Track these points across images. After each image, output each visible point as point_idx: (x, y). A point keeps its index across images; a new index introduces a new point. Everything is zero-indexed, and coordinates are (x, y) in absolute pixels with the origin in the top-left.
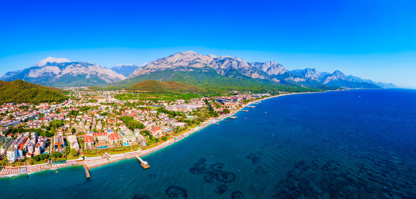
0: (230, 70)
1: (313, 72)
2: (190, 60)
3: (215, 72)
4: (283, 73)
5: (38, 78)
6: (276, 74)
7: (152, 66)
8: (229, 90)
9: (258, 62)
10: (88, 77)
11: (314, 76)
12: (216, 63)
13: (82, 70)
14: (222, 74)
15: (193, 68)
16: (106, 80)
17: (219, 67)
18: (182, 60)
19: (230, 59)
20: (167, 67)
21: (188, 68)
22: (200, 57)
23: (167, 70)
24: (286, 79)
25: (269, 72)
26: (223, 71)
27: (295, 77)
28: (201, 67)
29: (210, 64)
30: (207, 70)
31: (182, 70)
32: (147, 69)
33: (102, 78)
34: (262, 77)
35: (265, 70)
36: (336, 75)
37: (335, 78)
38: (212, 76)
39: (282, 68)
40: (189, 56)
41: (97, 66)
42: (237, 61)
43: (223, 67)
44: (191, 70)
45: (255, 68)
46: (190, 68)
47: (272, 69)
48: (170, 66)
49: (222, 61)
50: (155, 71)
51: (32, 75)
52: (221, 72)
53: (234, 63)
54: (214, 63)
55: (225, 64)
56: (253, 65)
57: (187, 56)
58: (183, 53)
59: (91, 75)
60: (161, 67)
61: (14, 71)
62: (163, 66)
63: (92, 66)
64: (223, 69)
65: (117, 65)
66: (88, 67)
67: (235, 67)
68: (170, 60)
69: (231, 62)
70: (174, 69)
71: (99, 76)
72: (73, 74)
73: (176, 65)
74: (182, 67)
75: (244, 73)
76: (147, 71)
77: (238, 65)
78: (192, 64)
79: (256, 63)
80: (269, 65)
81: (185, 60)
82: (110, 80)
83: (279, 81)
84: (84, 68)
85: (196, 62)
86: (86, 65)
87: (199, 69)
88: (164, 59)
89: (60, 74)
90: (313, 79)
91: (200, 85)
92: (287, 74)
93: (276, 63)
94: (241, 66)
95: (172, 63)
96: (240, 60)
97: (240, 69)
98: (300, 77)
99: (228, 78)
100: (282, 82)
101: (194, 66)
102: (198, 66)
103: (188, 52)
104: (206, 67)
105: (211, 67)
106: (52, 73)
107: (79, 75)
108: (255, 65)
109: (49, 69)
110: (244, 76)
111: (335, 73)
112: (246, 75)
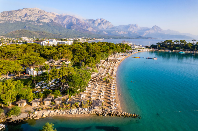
0: (71, 25)
1: (134, 27)
2: (37, 16)
3: (61, 26)
4: (110, 27)
6: (105, 28)
11: (135, 30)
12: (60, 19)
15: (43, 23)
17: (62, 23)
20: (17, 20)
21: (38, 23)
22: (45, 13)
25: (100, 27)
28: (48, 22)
29: (55, 20)
30: (54, 24)
31: (32, 23)
35: (96, 25)
36: (154, 29)
37: (152, 31)
39: (110, 24)
40: (36, 12)
43: (65, 22)
44: (41, 24)
46: (40, 22)
47: (102, 24)
48: (19, 20)
49: (64, 18)
50: (3, 22)
53: (74, 19)
54: (58, 19)
55: (66, 20)
57: (34, 12)
60: (10, 19)
62: (13, 19)
64: (66, 24)
67: (74, 22)
68: (19, 14)
69: (71, 19)
74: (32, 21)
75: (82, 27)
77: (77, 22)
78: (40, 19)
80: (99, 21)
81: (33, 15)
85: (44, 18)
87: (47, 24)
90: (133, 32)
92: (113, 29)
94: (80, 22)
95: (20, 16)
97: (79, 25)
98: (124, 31)
99: (72, 31)
101: (42, 21)
102: (46, 21)
104: (52, 22)
105: (56, 22)
110: (83, 29)
111: (153, 27)
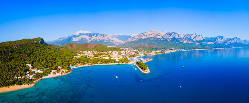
0: (174, 39)
1: (221, 38)
2: (155, 34)
3: (167, 40)
4: (202, 39)
5: (78, 41)
6: (198, 40)
7: (137, 37)
8: (170, 48)
9: (189, 34)
10: (105, 41)
12: (168, 35)
13: (102, 38)
14: (170, 41)
15: (157, 38)
16: (115, 43)
17: (169, 38)
18: (151, 34)
19: (174, 33)
20: (145, 37)
21: (154, 38)
22: (159, 33)
23: (145, 39)
24: (203, 43)
25: (194, 39)
26: (171, 40)
27: (208, 41)
29: (164, 36)
31: (151, 39)
32: (135, 38)
33: (113, 42)
34: (190, 42)
35: (192, 38)
36: (234, 39)
37: (232, 41)
38: (165, 42)
39: (202, 37)
40: (155, 32)
41: (109, 36)
42: (178, 34)
43: (171, 37)
44: (156, 39)
45: (187, 37)
46: (155, 38)
47: (196, 37)
48: (146, 37)
49: (171, 34)
50: (139, 39)
51: (74, 39)
52: (169, 40)
53: (176, 35)
54: (167, 35)
55: (172, 36)
56: (186, 36)
57: (153, 32)
58: (152, 31)
59: (107, 41)
60: (142, 37)
61: (63, 37)
62: (143, 37)
63: (106, 36)
64: (171, 38)
65: (115, 35)
66: (105, 36)
67: (177, 37)
68: (146, 34)
69: (175, 35)
70: (148, 39)
71: (111, 41)
72: (97, 40)
73: (149, 36)
74: (151, 38)
75: (181, 40)
76: (135, 39)
77: (178, 36)
78: (156, 36)
79: (189, 35)
80: (194, 36)
81: (153, 34)
82: (116, 43)
83: (199, 44)
84: (103, 37)
85: (158, 35)
86: (103, 35)
87: (159, 39)
88: (143, 33)
89: (90, 39)
90: (218, 42)
91: (160, 46)
92: (204, 40)
93: (199, 35)
94: (180, 37)
95: (147, 35)
96: (179, 33)
97: (179, 38)
98: (211, 41)
99: (172, 43)
100: (201, 44)
101: (157, 37)
102: (159, 37)
103: (154, 30)
104: (162, 38)
105: (165, 37)
106: (85, 39)
107: (101, 40)
108: (187, 36)
109: (83, 37)
110: (180, 42)
112: (182, 41)
